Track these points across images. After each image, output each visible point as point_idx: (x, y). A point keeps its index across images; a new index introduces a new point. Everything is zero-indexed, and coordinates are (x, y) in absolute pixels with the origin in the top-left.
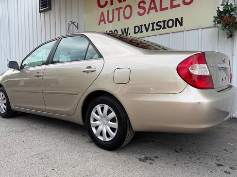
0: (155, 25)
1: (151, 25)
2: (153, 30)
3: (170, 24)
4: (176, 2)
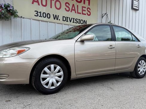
4: (84, 12)
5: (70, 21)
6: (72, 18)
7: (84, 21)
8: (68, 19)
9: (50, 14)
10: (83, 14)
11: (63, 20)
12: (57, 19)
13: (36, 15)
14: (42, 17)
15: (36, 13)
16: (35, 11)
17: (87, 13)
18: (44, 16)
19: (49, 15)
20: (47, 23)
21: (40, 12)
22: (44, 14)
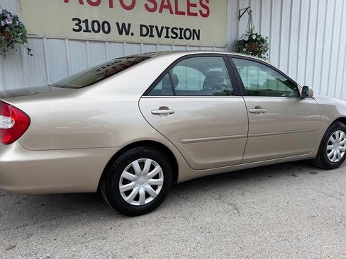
0: (170, 30)
1: (165, 30)
2: (167, 37)
3: (188, 34)
4: (193, 10)
5: (160, 35)
6: (162, 28)
7: (194, 31)
8: (154, 29)
9: (108, 24)
10: (190, 14)
11: (142, 35)
12: (127, 34)
13: (77, 28)
14: (90, 31)
15: (76, 25)
16: (74, 19)
17: (201, 11)
18: (96, 29)
19: (106, 25)
20: (103, 44)
21: (86, 21)
22: (96, 24)
